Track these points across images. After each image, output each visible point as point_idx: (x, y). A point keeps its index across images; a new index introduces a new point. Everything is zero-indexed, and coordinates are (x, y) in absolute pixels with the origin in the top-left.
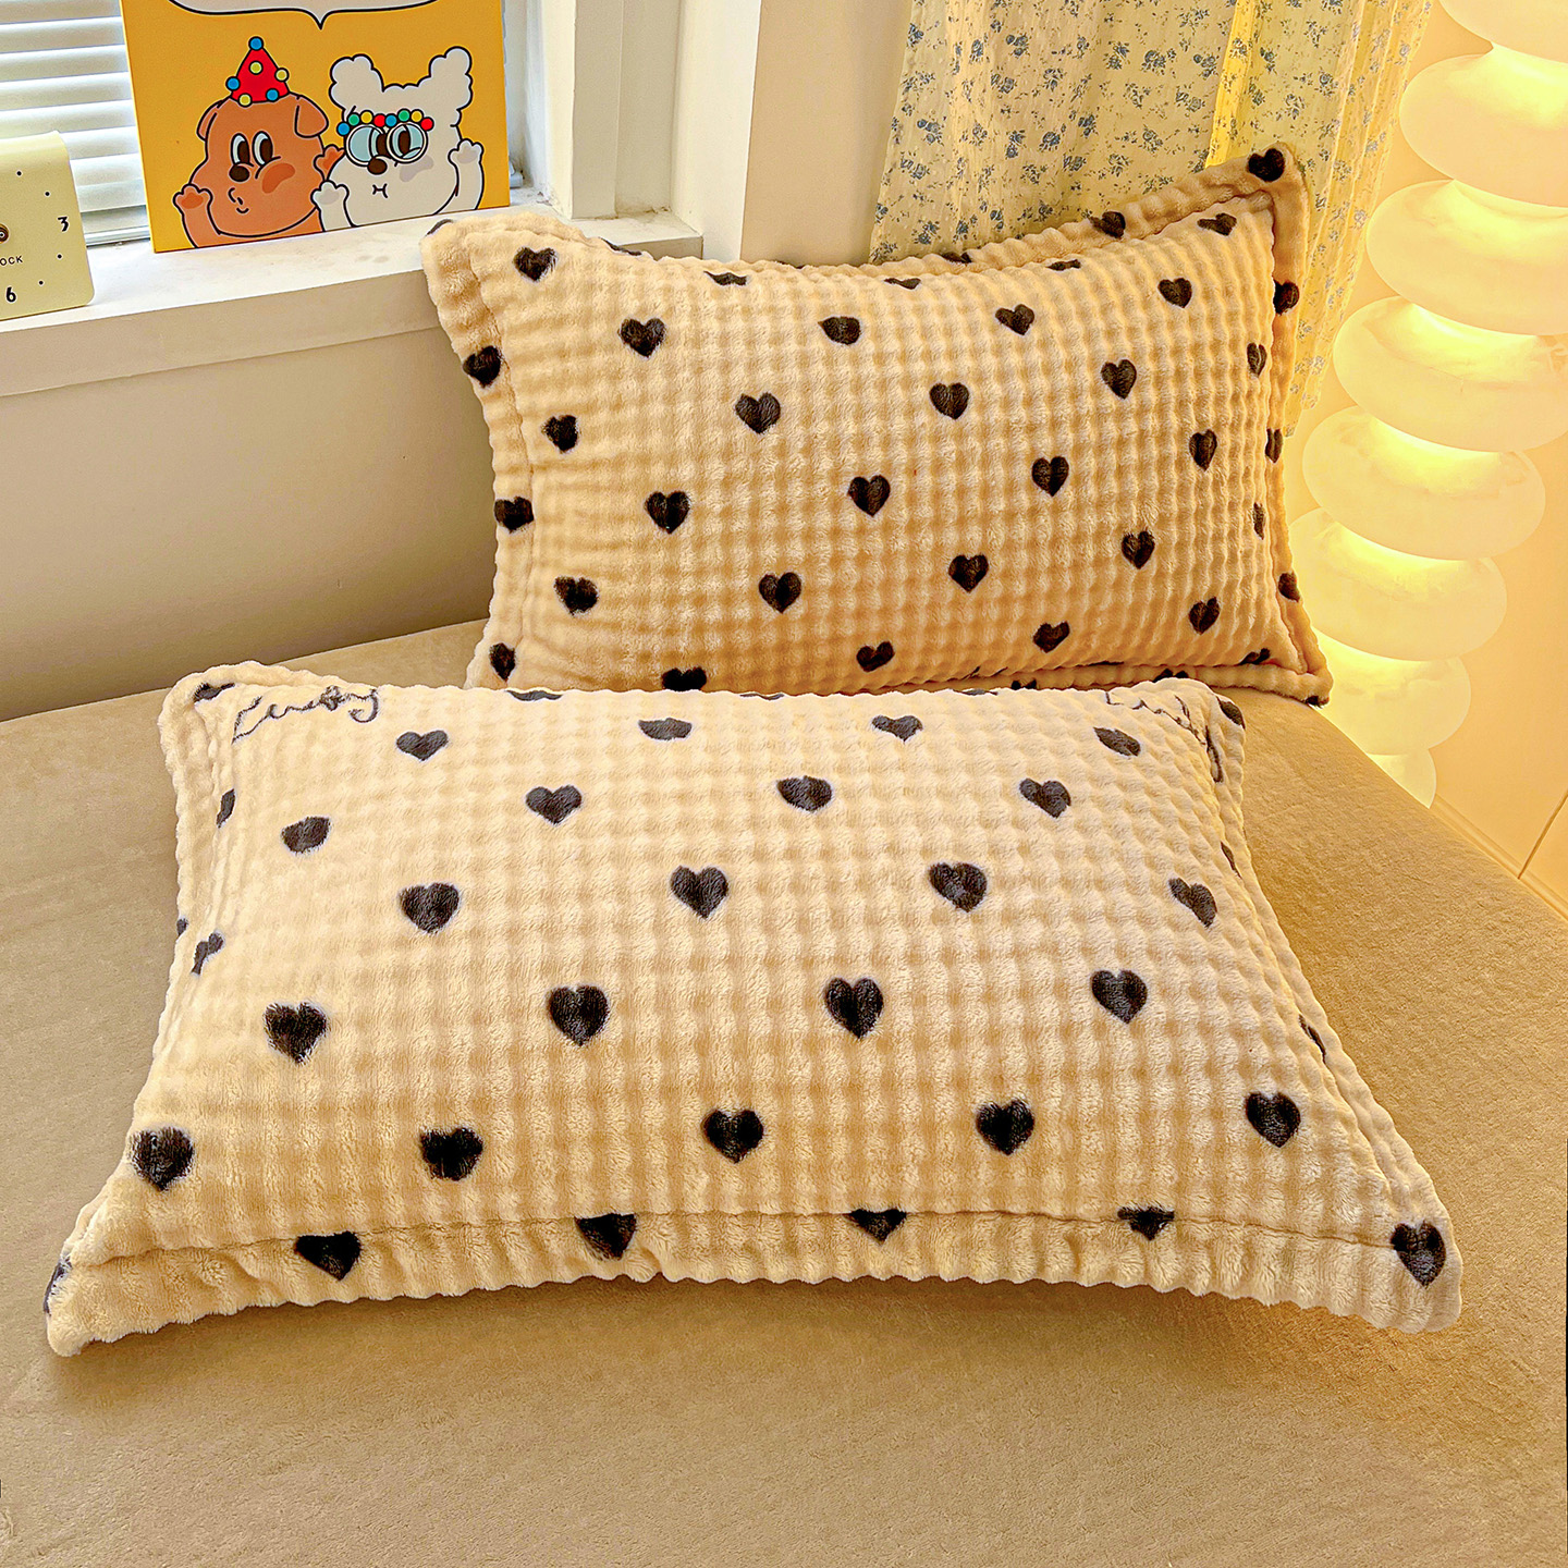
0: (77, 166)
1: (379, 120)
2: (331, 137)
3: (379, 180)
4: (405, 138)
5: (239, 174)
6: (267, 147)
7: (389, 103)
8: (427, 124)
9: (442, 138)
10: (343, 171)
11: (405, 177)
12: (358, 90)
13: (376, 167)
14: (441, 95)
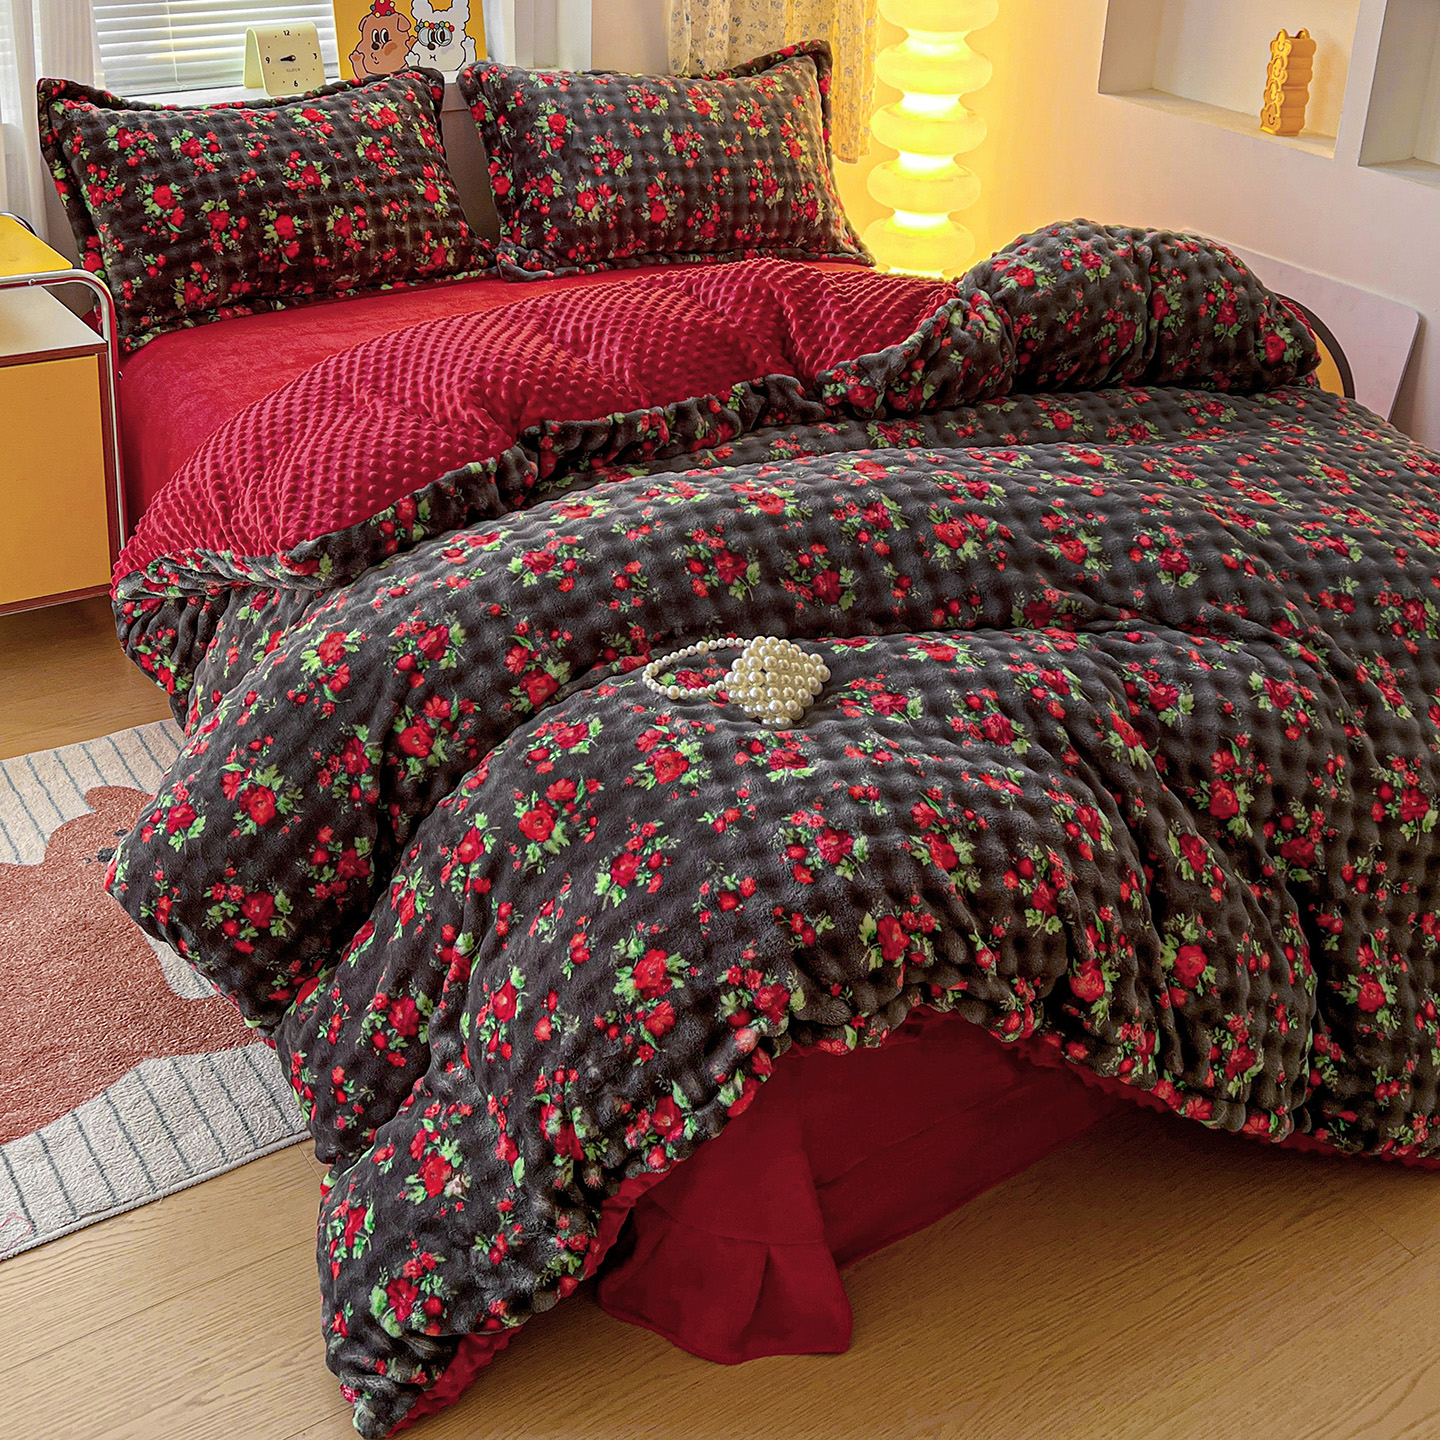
0: (319, 31)
1: (432, 26)
2: (412, 32)
3: (432, 53)
4: (443, 34)
5: (375, 47)
6: (386, 34)
7: (436, 18)
8: (451, 29)
9: (458, 35)
10: (417, 48)
11: (444, 53)
12: (423, 12)
13: (431, 47)
14: (457, 16)
